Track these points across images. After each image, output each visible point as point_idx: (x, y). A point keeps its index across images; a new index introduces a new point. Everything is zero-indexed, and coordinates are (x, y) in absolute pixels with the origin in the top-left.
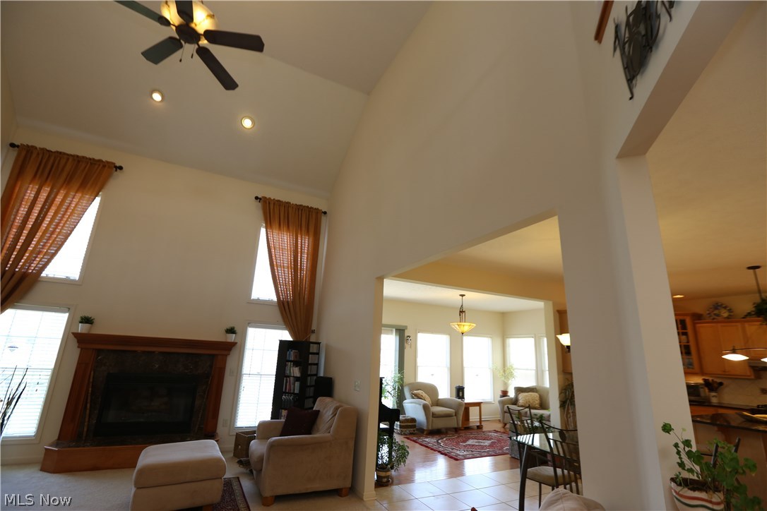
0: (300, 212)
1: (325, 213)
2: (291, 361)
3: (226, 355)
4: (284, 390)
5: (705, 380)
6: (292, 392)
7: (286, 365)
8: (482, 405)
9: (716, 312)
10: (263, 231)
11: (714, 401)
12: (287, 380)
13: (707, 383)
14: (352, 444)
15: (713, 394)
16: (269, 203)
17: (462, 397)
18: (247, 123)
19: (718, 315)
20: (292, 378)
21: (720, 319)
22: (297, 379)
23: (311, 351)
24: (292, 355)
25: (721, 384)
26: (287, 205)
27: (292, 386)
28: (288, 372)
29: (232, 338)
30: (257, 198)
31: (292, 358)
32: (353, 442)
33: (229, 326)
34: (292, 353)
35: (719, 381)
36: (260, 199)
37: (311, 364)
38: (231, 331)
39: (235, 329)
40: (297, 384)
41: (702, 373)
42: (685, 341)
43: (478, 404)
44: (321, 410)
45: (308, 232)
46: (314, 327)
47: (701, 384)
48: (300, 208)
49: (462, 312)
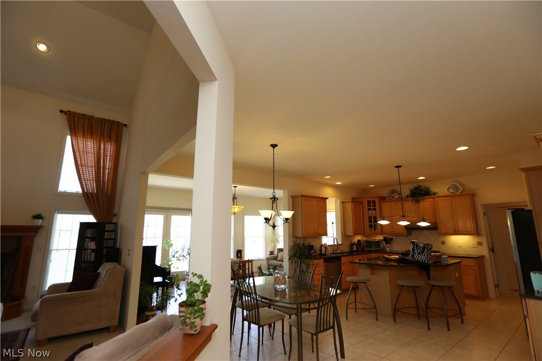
0: (103, 123)
1: (126, 125)
2: (89, 238)
3: (34, 236)
4: (83, 260)
5: (384, 237)
6: (89, 260)
7: (85, 241)
8: (253, 262)
9: (392, 195)
10: (69, 138)
11: (388, 249)
12: (85, 252)
13: (385, 239)
14: (119, 295)
15: (387, 245)
16: (74, 116)
17: (241, 257)
18: (42, 47)
19: (393, 197)
20: (89, 251)
21: (393, 199)
22: (93, 251)
23: (106, 230)
24: (89, 233)
25: (392, 239)
26: (91, 118)
27: (89, 257)
28: (86, 246)
29: (39, 222)
30: (61, 111)
31: (89, 236)
32: (121, 293)
33: (36, 213)
34: (89, 232)
35: (391, 237)
36: (65, 112)
37: (107, 239)
38: (38, 217)
39: (42, 215)
40: (93, 255)
41: (382, 233)
42: (374, 214)
43: (251, 261)
44: (101, 272)
45: (110, 140)
46: (116, 212)
47: (381, 240)
48: (103, 121)
49: (234, 198)
